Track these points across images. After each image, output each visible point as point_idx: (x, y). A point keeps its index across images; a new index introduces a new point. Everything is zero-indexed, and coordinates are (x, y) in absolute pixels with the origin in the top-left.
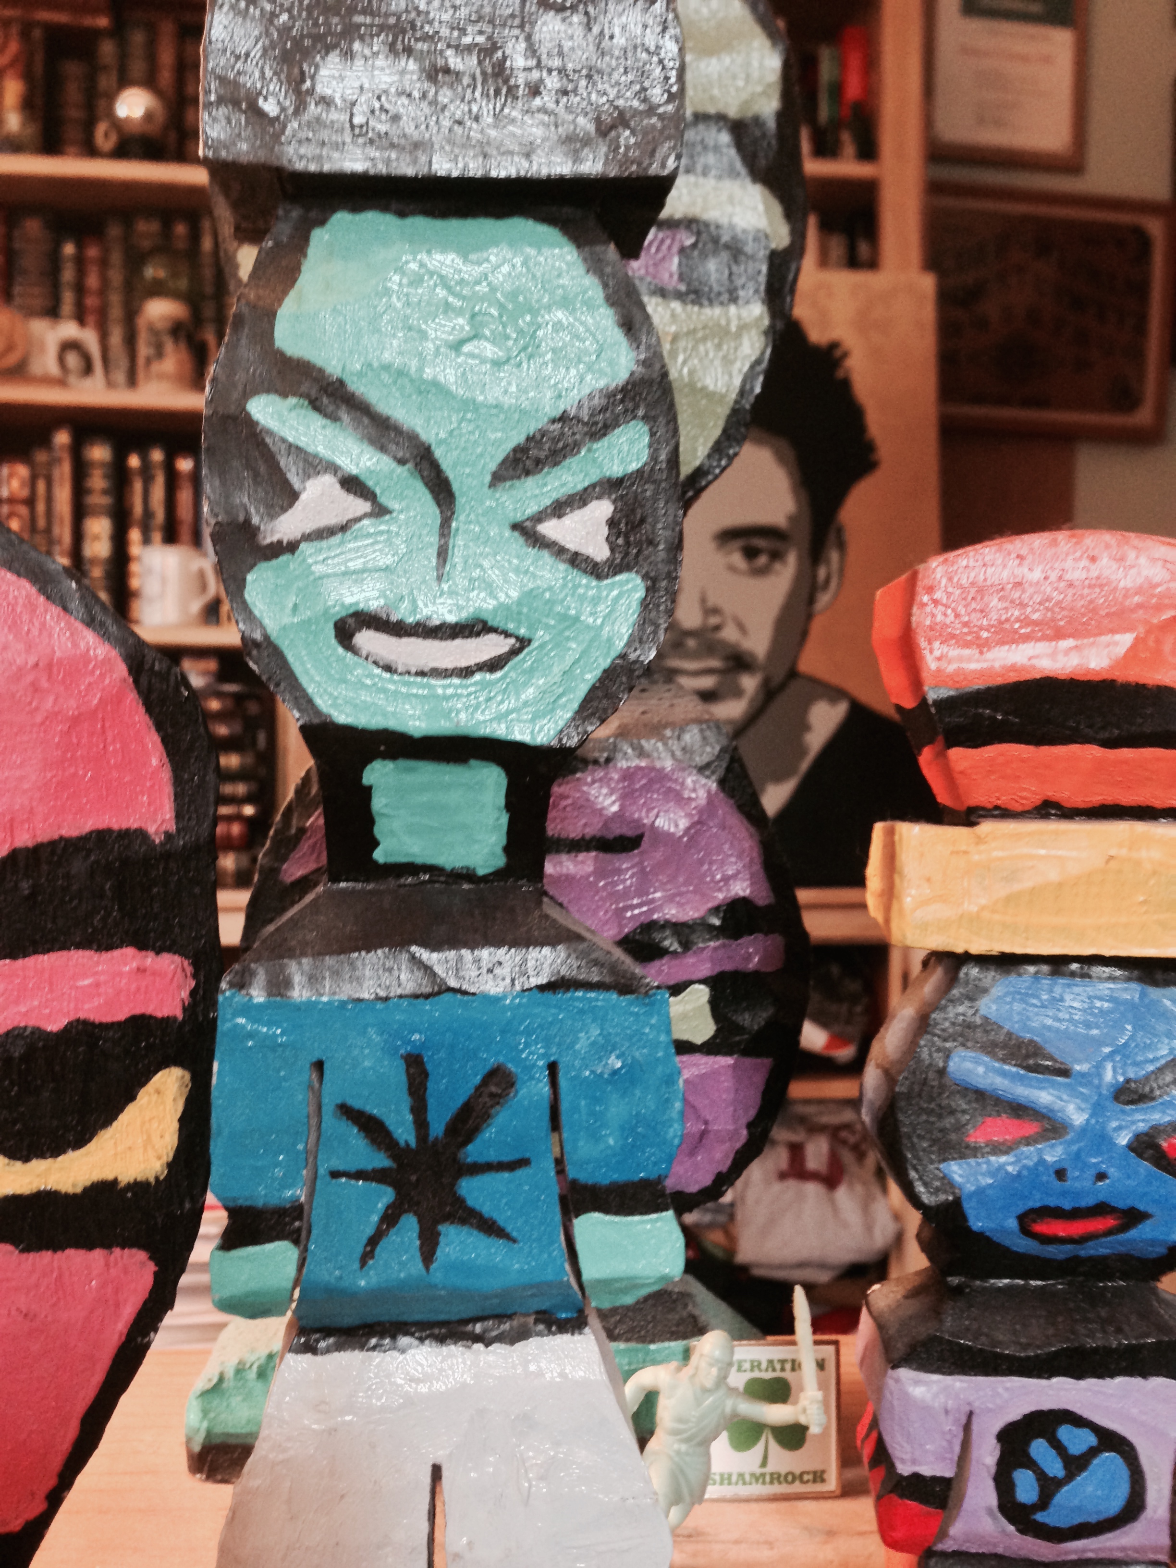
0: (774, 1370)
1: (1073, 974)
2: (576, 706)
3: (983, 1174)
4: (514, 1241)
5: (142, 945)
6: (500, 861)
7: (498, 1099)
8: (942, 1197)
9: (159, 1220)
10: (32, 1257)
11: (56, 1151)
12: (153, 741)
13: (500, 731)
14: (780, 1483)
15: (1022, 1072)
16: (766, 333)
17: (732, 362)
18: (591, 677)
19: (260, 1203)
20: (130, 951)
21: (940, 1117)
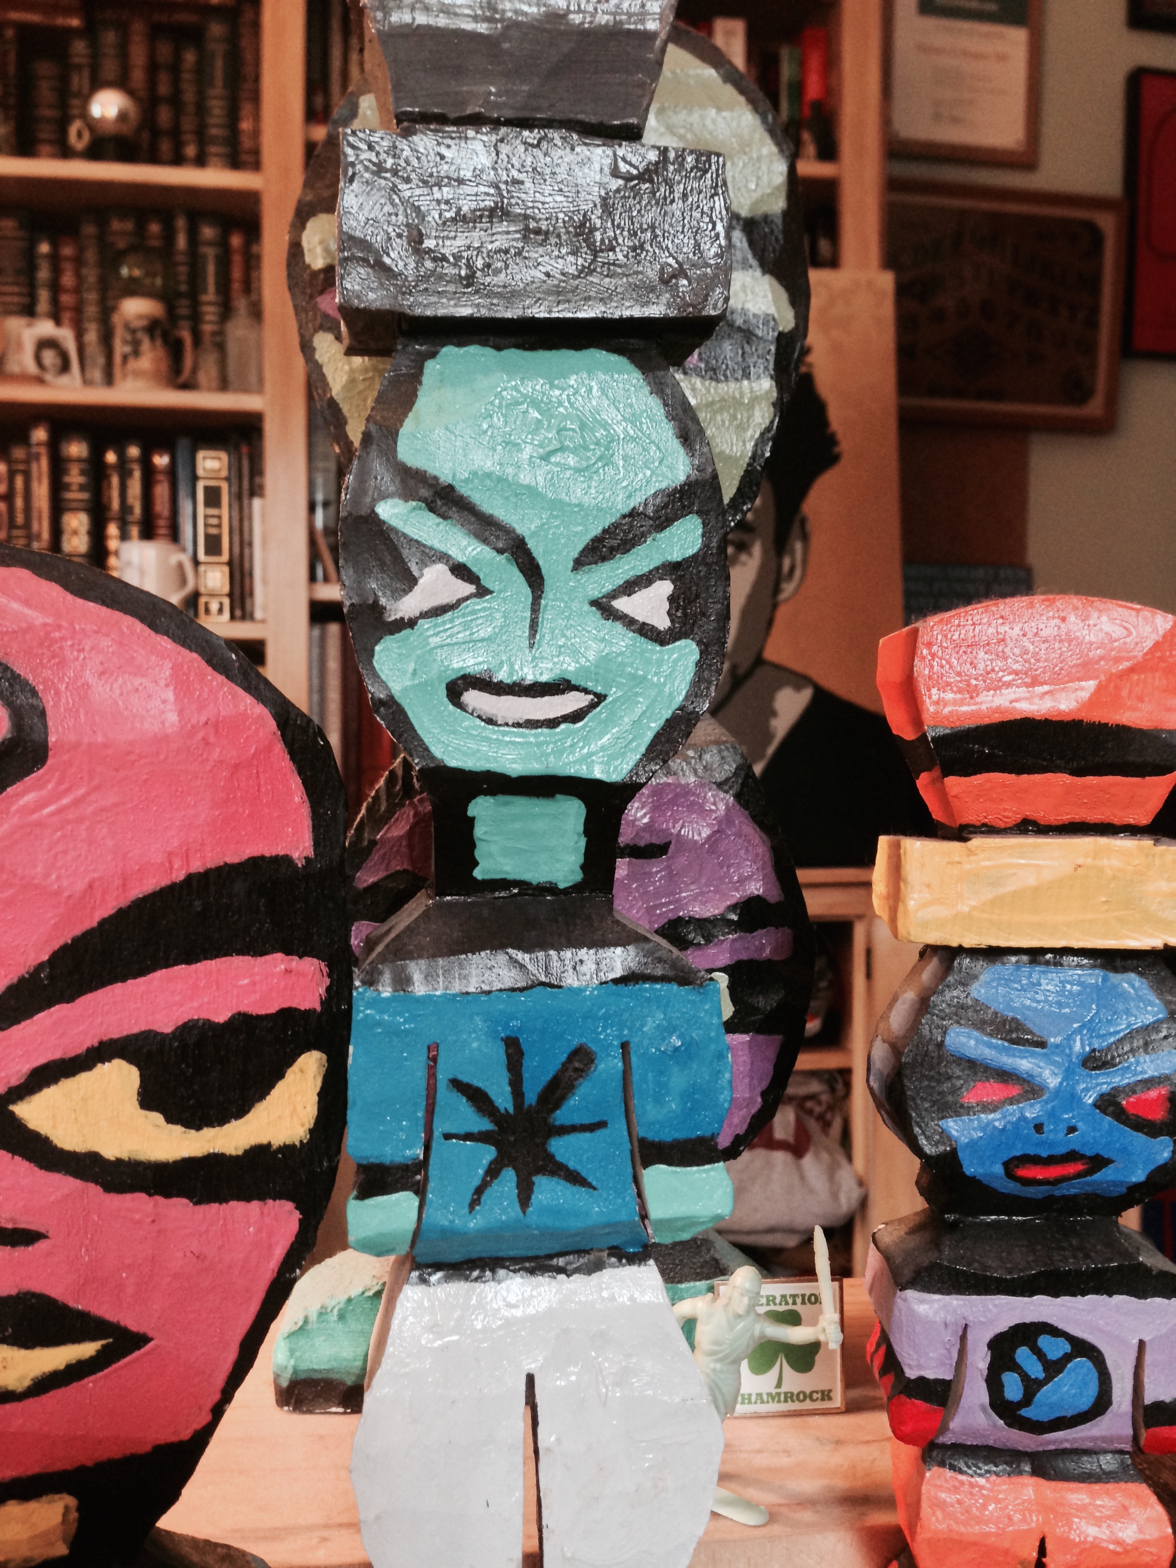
0: (787, 1303)
1: (1047, 963)
2: (643, 750)
3: (974, 1129)
4: (595, 1189)
5: (288, 951)
6: (578, 876)
7: (581, 1073)
8: (941, 1148)
9: (304, 1177)
10: (203, 1208)
11: (222, 1121)
12: (296, 783)
13: (582, 771)
14: (793, 1401)
15: (1006, 1044)
16: (774, 405)
17: (745, 430)
18: (655, 726)
19: (387, 1160)
20: (279, 956)
21: (939, 1082)
